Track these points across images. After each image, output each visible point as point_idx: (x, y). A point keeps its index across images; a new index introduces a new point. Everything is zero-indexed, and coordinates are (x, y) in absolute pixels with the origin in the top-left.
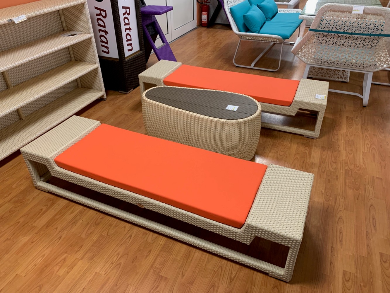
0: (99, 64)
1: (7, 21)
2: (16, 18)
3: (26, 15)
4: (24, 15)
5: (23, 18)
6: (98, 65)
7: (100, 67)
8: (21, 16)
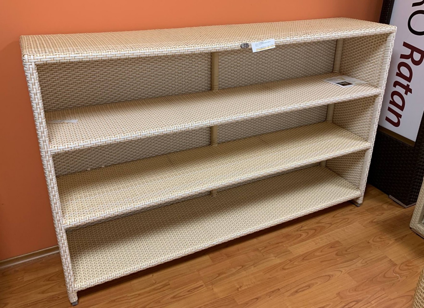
0: (374, 142)
1: (240, 46)
2: (258, 42)
3: (276, 41)
4: (274, 39)
5: (269, 44)
6: (369, 144)
7: (373, 148)
8: (267, 41)
